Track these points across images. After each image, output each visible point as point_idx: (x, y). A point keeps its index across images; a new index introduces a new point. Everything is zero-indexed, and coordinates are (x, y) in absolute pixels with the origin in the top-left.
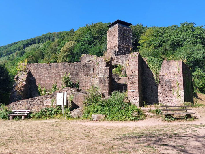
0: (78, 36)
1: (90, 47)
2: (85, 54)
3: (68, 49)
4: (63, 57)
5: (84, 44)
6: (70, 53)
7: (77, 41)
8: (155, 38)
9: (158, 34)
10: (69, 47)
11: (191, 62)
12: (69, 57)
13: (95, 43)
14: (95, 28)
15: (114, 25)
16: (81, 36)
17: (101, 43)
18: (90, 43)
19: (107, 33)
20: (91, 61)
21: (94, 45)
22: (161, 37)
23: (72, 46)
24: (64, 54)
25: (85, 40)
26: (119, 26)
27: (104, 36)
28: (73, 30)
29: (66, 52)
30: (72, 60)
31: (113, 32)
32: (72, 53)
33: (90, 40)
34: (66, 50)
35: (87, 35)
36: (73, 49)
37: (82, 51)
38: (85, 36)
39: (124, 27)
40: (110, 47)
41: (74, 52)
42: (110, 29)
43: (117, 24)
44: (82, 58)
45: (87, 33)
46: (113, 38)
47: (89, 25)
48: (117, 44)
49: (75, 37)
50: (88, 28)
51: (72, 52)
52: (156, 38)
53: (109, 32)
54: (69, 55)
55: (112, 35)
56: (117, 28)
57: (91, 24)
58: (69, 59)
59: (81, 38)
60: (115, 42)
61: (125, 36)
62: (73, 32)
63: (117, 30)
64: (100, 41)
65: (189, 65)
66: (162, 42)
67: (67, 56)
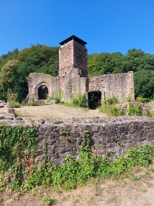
0: (22, 55)
1: (36, 67)
2: (35, 73)
3: (11, 67)
4: (4, 77)
5: (29, 63)
6: (13, 72)
7: (22, 61)
8: (103, 62)
9: (106, 58)
10: (12, 65)
11: (150, 88)
12: (11, 77)
13: (41, 64)
14: (41, 49)
15: (68, 42)
16: (26, 55)
17: (48, 64)
18: (36, 64)
19: (59, 52)
20: (43, 82)
21: (41, 66)
22: (110, 62)
23: (16, 64)
24: (6, 73)
25: (30, 60)
26: (74, 43)
27: (51, 58)
28: (17, 50)
29: (8, 71)
30: (15, 80)
31: (67, 50)
32: (15, 73)
33: (36, 60)
34: (8, 68)
35: (33, 56)
36: (17, 68)
37: (28, 71)
38: (30, 56)
39: (80, 45)
40: (63, 67)
41: (18, 71)
42: (62, 47)
43: (72, 41)
44: (30, 78)
45: (33, 53)
46: (67, 57)
47: (35, 45)
48: (73, 64)
49: (19, 56)
50: (34, 48)
51: (15, 71)
52: (105, 62)
53: (61, 49)
54: (12, 75)
55: (66, 54)
56: (72, 45)
57: (37, 45)
58: (12, 79)
59: (26, 58)
60: (70, 62)
61: (80, 55)
62: (16, 51)
63: (72, 47)
64: (47, 62)
65: (148, 91)
66: (110, 67)
67: (10, 76)
